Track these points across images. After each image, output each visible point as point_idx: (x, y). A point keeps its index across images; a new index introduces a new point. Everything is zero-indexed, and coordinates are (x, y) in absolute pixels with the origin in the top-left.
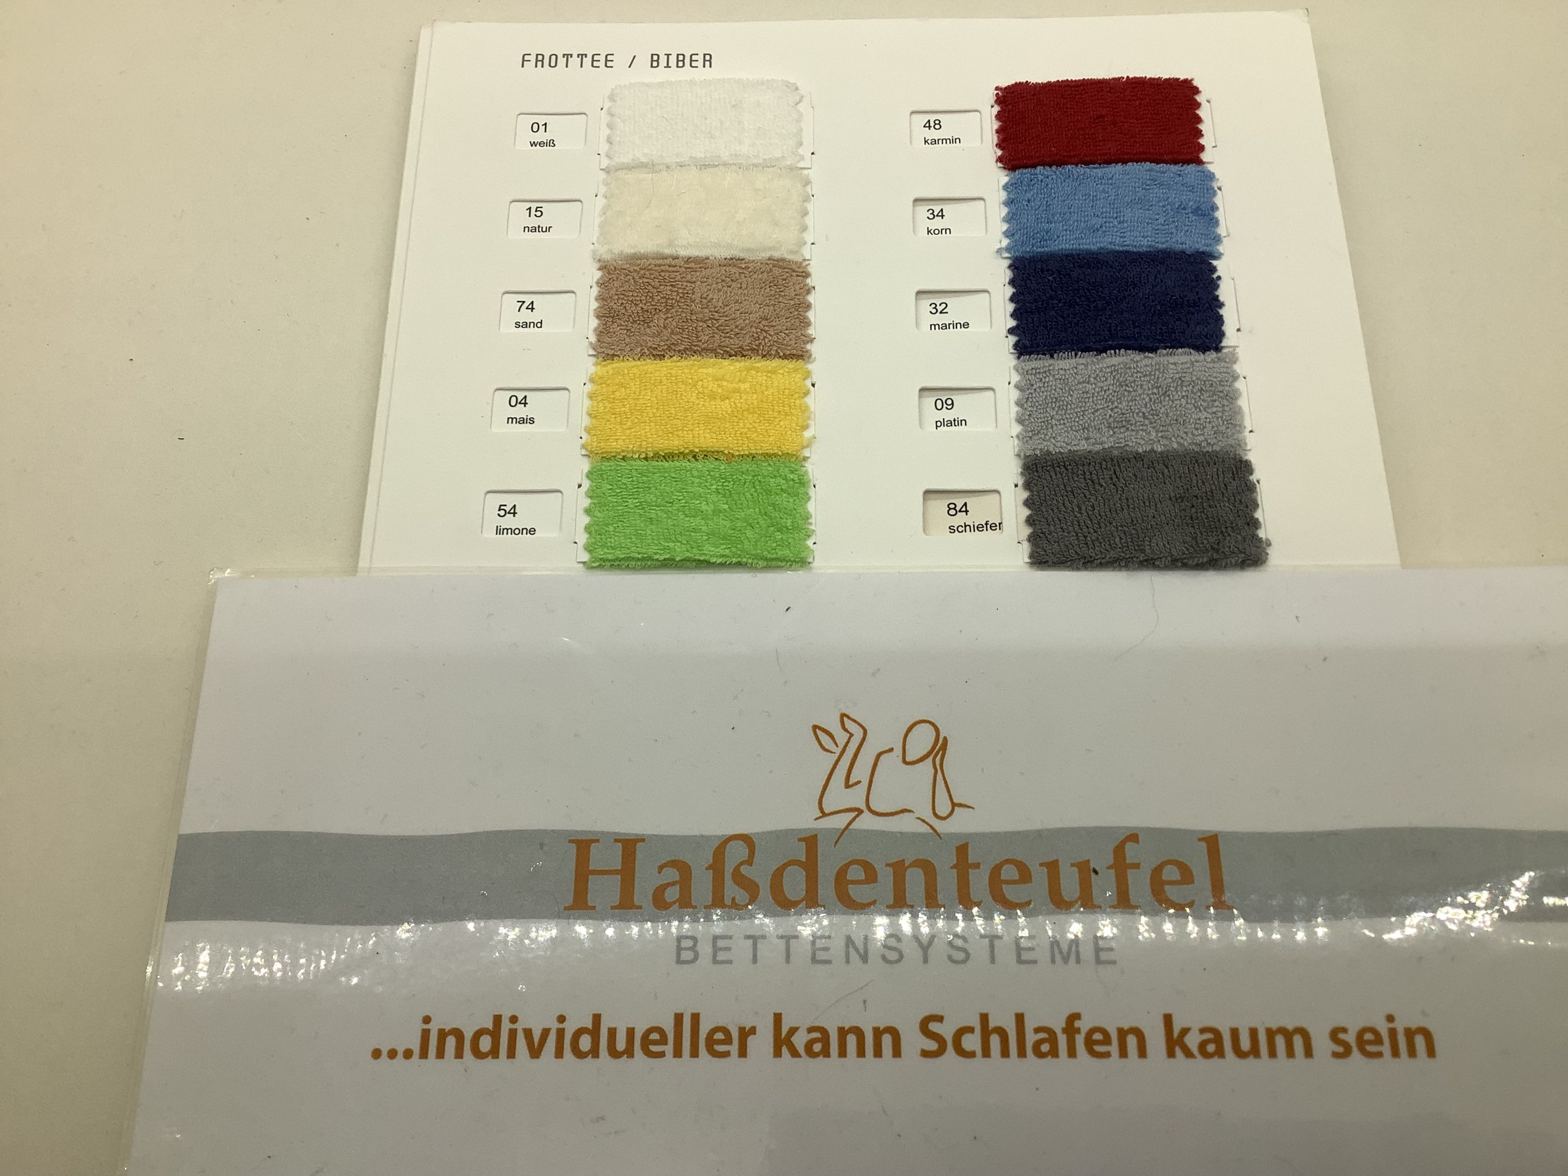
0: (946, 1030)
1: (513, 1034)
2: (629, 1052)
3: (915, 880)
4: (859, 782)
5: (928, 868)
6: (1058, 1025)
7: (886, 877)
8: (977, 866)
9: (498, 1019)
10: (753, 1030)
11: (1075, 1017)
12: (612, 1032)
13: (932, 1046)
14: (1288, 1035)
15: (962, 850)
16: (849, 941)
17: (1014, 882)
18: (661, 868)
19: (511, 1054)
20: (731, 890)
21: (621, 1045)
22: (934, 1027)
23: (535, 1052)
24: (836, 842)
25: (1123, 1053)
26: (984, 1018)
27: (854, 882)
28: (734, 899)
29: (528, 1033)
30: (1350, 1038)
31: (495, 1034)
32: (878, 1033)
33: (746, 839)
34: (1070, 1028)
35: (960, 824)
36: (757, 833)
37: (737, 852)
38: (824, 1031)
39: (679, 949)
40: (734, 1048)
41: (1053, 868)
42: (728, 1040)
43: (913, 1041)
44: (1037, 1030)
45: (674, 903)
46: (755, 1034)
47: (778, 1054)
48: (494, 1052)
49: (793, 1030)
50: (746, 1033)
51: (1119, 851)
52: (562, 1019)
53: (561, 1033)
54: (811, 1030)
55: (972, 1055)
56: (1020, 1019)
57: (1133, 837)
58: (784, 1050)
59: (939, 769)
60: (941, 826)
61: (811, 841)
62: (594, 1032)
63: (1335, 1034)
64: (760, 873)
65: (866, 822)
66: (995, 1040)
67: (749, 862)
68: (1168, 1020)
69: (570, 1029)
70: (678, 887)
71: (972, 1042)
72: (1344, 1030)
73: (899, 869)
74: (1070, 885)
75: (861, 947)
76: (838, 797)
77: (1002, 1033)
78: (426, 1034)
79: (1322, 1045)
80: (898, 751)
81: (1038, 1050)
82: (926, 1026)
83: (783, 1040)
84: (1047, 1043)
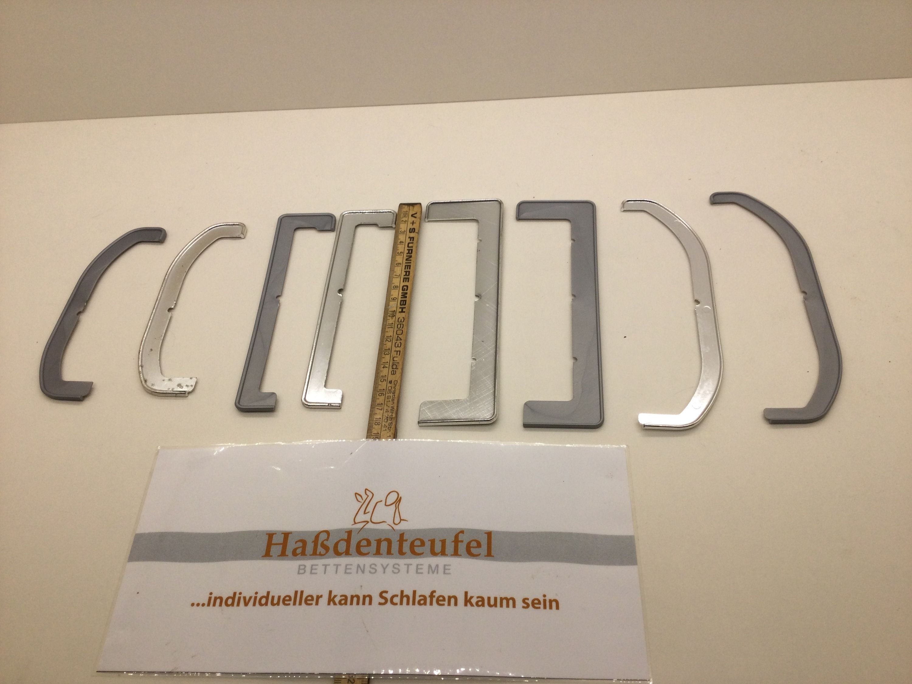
0: (388, 596)
1: (239, 598)
2: (278, 604)
3: (384, 545)
4: (368, 512)
5: (389, 541)
6: (427, 594)
7: (374, 544)
8: (406, 540)
9: (235, 594)
10: (321, 596)
11: (434, 592)
12: (273, 597)
13: (383, 601)
14: (507, 600)
15: (402, 535)
16: (359, 566)
17: (418, 546)
18: (296, 542)
19: (238, 604)
20: (320, 549)
21: (275, 601)
22: (384, 595)
23: (246, 604)
24: (358, 533)
25: (449, 604)
26: (402, 592)
27: (362, 546)
28: (320, 552)
29: (245, 598)
30: (530, 602)
31: (233, 598)
32: (365, 597)
33: (327, 532)
34: (432, 596)
35: (403, 526)
36: (331, 530)
37: (323, 537)
38: (346, 597)
39: (299, 569)
40: (314, 602)
41: (433, 542)
42: (312, 600)
43: (377, 599)
44: (420, 596)
45: (300, 554)
46: (322, 597)
47: (329, 604)
48: (232, 604)
49: (335, 596)
50: (318, 597)
51: (457, 536)
52: (256, 593)
53: (256, 598)
54: (341, 596)
55: (396, 604)
56: (415, 592)
57: (462, 532)
58: (331, 602)
59: (397, 507)
60: (396, 527)
61: (349, 532)
62: (267, 597)
63: (524, 601)
64: (330, 544)
65: (370, 526)
66: (405, 599)
67: (327, 540)
68: (466, 593)
69: (259, 597)
70: (301, 549)
71: (397, 600)
72: (527, 599)
73: (379, 542)
74: (438, 547)
75: (362, 568)
76: (361, 517)
77: (408, 597)
78: (210, 599)
79: (519, 603)
80: (384, 502)
81: (419, 604)
82: (381, 595)
83: (331, 600)
84: (423, 601)
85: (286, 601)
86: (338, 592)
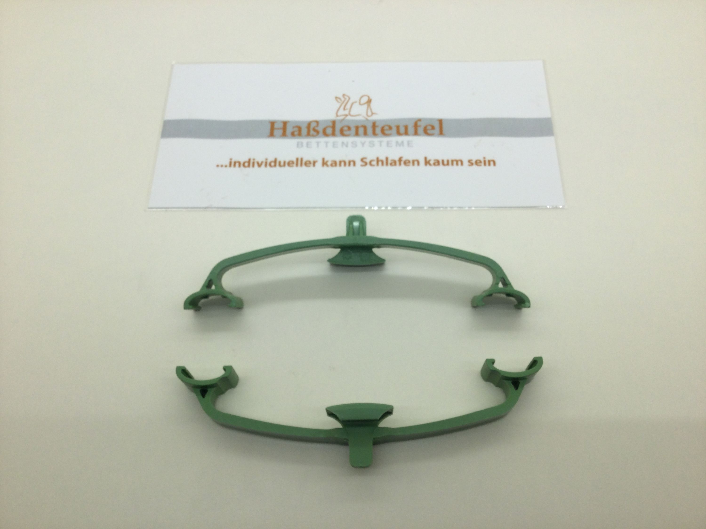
0: (368, 161)
1: (254, 162)
2: (284, 166)
4: (347, 109)
6: (397, 159)
9: (250, 160)
11: (401, 158)
12: (280, 162)
13: (363, 164)
14: (457, 161)
16: (343, 142)
19: (253, 166)
21: (282, 164)
22: (365, 160)
23: (259, 166)
24: (340, 122)
25: (413, 165)
26: (378, 159)
29: (258, 163)
30: (474, 162)
31: (249, 162)
32: (350, 162)
34: (400, 160)
35: (374, 118)
36: (320, 120)
38: (336, 162)
39: (298, 145)
40: (312, 165)
42: (310, 163)
43: (359, 163)
44: (392, 160)
46: (317, 162)
47: (323, 166)
48: (249, 166)
49: (327, 161)
50: (314, 163)
52: (266, 159)
53: (266, 162)
54: (332, 161)
55: (373, 166)
56: (387, 159)
58: (325, 165)
59: (369, 106)
60: (369, 118)
62: (275, 162)
63: (469, 161)
65: (349, 118)
66: (380, 163)
68: (426, 158)
69: (269, 161)
71: (374, 163)
72: (472, 160)
75: (346, 144)
76: (341, 112)
77: (382, 161)
78: (231, 162)
79: (466, 163)
80: (358, 102)
81: (391, 164)
82: (362, 160)
83: (324, 163)
84: (394, 163)
85: (290, 164)
86: (329, 158)
